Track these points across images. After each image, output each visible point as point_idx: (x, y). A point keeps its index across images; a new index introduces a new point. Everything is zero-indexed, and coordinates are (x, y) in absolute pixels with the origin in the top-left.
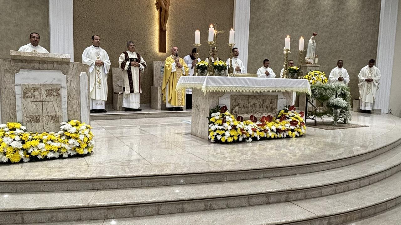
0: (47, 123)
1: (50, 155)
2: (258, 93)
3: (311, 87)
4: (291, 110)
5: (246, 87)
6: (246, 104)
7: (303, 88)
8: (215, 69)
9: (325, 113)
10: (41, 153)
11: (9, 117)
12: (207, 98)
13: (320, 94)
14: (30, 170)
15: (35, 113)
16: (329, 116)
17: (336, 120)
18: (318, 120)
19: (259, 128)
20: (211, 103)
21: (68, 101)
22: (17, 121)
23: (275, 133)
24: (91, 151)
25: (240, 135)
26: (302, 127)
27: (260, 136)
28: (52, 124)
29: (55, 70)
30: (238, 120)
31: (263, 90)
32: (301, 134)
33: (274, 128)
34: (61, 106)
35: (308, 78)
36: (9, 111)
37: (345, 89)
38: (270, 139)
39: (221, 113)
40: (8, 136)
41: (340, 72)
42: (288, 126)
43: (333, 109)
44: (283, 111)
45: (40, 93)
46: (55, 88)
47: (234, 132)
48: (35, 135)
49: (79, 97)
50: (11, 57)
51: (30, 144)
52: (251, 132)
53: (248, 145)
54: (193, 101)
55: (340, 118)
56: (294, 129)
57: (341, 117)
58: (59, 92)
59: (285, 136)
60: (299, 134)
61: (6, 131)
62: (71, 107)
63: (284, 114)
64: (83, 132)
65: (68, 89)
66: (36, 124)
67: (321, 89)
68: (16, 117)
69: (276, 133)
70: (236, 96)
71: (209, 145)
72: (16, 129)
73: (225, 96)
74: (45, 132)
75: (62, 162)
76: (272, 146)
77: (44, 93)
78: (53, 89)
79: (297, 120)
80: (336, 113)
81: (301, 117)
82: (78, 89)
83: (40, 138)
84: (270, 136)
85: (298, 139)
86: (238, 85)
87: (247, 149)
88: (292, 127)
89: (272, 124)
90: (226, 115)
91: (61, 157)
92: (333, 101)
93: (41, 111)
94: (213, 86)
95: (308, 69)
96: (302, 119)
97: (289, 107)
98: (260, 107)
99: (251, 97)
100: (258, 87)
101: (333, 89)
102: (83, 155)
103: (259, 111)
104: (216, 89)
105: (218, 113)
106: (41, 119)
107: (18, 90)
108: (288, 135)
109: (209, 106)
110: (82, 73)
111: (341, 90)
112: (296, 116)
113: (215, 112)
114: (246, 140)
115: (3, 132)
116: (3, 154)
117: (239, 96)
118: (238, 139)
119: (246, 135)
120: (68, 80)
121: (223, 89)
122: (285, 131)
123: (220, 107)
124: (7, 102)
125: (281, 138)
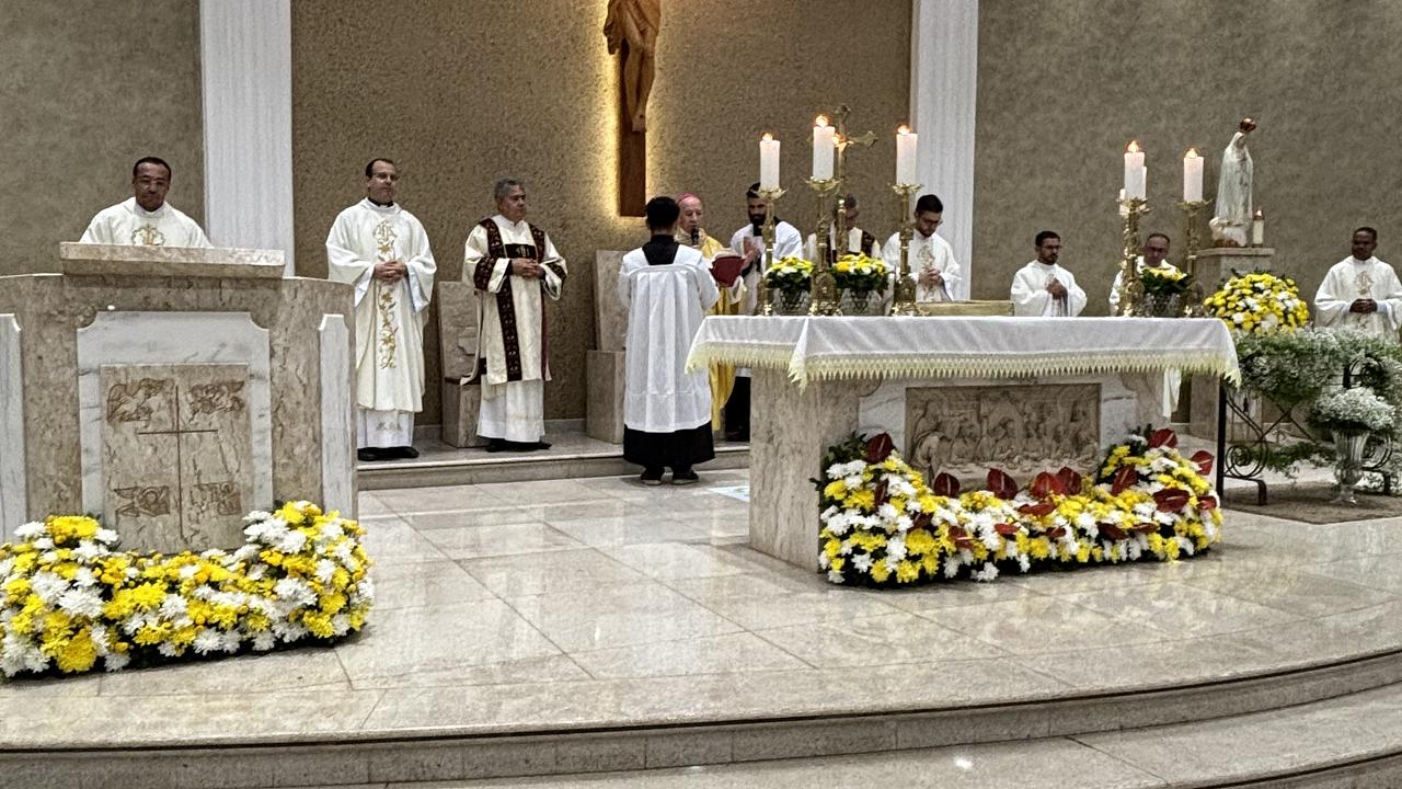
0: (193, 513)
1: (208, 642)
2: (1015, 377)
3: (1239, 348)
4: (1156, 447)
5: (967, 356)
6: (967, 424)
7: (1207, 355)
8: (843, 288)
9: (1301, 453)
10: (172, 633)
11: (55, 495)
12: (813, 404)
13: (1279, 373)
14: (132, 703)
15: (152, 477)
16: (1319, 464)
17: (1347, 481)
18: (1273, 478)
19: (1025, 524)
20: (826, 422)
21: (273, 431)
22: (85, 511)
23: (1093, 544)
24: (361, 623)
25: (950, 553)
26: (1207, 515)
27: (1029, 554)
28: (215, 520)
29: (227, 310)
30: (938, 491)
31: (1038, 367)
32: (1204, 544)
33: (1087, 522)
34: (249, 450)
35: (1226, 305)
36: (52, 472)
37: (1384, 351)
38: (1072, 566)
39: (870, 461)
40: (50, 570)
41: (1363, 277)
42: (1147, 512)
43: (1335, 435)
44: (1125, 449)
45: (171, 401)
46: (228, 378)
47: (923, 541)
48: (150, 562)
49: (315, 409)
50: (65, 266)
51: (132, 601)
52: (992, 540)
53: (980, 593)
54: (754, 412)
55: (1367, 473)
56: (1174, 523)
57: (1368, 469)
58: (240, 395)
59: (1136, 553)
60: (1196, 544)
61: (42, 550)
62: (285, 452)
63: (1128, 460)
64: (331, 547)
65: (275, 380)
66: (154, 519)
67: (1283, 355)
68: (78, 495)
69: (1099, 541)
70: (927, 395)
71: (824, 596)
72: (81, 542)
73: (880, 395)
74: (188, 553)
75: (252, 670)
76: (1080, 597)
77: (186, 398)
78: (220, 385)
79: (1183, 486)
80: (1347, 451)
81: (1198, 473)
82: (314, 382)
83: (168, 576)
84: (1074, 557)
85: (1191, 566)
86: (936, 348)
87: (979, 610)
88: (1165, 518)
89: (1079, 506)
90: (890, 472)
91: (246, 649)
92: (1332, 403)
93: (174, 470)
94: (834, 357)
95: (1223, 267)
96: (1207, 483)
97: (1148, 432)
98: (1029, 436)
99: (990, 395)
100: (1016, 357)
101: (1333, 352)
102: (331, 641)
103: (1024, 449)
104: (846, 369)
105: (858, 465)
106: (172, 501)
107: (89, 392)
108: (1146, 548)
109: (817, 438)
110: (329, 320)
111: (1367, 356)
112: (1178, 471)
113: (842, 458)
114: (974, 572)
115: (33, 555)
116: (33, 639)
117: (937, 392)
118: (941, 568)
119: (972, 551)
120: (276, 348)
121: (872, 369)
122: (1133, 533)
123: (865, 439)
124: (49, 434)
125: (1120, 563)
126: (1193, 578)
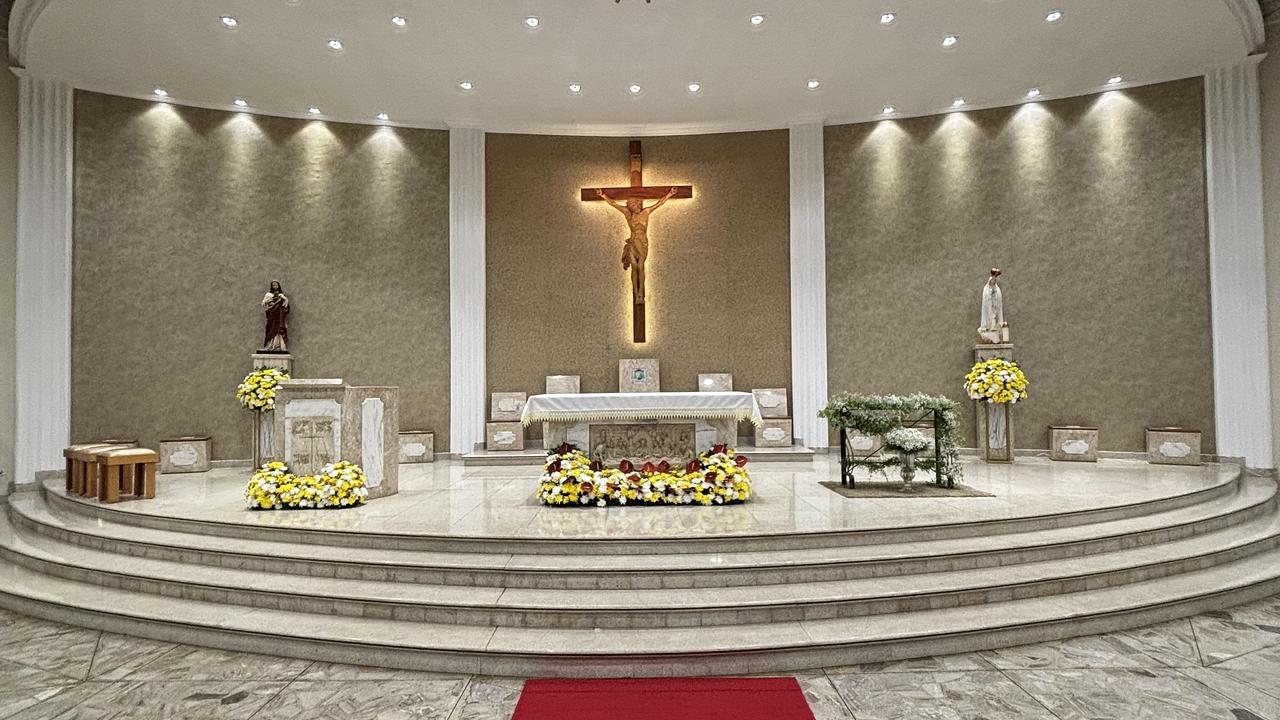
0: (316, 464)
4: (717, 453)
6: (620, 441)
11: (278, 456)
15: (304, 451)
19: (628, 484)
20: (552, 438)
21: (342, 437)
22: (286, 461)
23: (661, 494)
27: (626, 497)
28: (322, 465)
29: (329, 398)
30: (591, 468)
34: (333, 443)
36: (278, 449)
38: (650, 504)
39: (561, 455)
42: (698, 482)
44: (704, 454)
45: (310, 427)
46: (327, 420)
47: (571, 488)
48: (303, 478)
49: (358, 431)
58: (332, 426)
59: (687, 501)
60: (724, 499)
62: (345, 444)
65: (343, 421)
66: (304, 465)
68: (284, 456)
69: (666, 494)
70: (602, 427)
73: (577, 428)
77: (314, 426)
78: (325, 422)
82: (357, 422)
84: (650, 499)
85: (720, 509)
89: (660, 478)
93: (311, 449)
98: (655, 447)
99: (634, 428)
105: (555, 456)
106: (311, 460)
107: (288, 424)
108: (693, 498)
112: (721, 464)
114: (596, 502)
117: (607, 426)
118: (579, 499)
119: (595, 494)
120: (343, 410)
121: (564, 417)
122: (688, 491)
124: (277, 438)
125: (679, 504)
126: (723, 515)
